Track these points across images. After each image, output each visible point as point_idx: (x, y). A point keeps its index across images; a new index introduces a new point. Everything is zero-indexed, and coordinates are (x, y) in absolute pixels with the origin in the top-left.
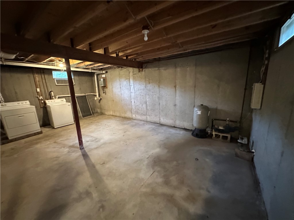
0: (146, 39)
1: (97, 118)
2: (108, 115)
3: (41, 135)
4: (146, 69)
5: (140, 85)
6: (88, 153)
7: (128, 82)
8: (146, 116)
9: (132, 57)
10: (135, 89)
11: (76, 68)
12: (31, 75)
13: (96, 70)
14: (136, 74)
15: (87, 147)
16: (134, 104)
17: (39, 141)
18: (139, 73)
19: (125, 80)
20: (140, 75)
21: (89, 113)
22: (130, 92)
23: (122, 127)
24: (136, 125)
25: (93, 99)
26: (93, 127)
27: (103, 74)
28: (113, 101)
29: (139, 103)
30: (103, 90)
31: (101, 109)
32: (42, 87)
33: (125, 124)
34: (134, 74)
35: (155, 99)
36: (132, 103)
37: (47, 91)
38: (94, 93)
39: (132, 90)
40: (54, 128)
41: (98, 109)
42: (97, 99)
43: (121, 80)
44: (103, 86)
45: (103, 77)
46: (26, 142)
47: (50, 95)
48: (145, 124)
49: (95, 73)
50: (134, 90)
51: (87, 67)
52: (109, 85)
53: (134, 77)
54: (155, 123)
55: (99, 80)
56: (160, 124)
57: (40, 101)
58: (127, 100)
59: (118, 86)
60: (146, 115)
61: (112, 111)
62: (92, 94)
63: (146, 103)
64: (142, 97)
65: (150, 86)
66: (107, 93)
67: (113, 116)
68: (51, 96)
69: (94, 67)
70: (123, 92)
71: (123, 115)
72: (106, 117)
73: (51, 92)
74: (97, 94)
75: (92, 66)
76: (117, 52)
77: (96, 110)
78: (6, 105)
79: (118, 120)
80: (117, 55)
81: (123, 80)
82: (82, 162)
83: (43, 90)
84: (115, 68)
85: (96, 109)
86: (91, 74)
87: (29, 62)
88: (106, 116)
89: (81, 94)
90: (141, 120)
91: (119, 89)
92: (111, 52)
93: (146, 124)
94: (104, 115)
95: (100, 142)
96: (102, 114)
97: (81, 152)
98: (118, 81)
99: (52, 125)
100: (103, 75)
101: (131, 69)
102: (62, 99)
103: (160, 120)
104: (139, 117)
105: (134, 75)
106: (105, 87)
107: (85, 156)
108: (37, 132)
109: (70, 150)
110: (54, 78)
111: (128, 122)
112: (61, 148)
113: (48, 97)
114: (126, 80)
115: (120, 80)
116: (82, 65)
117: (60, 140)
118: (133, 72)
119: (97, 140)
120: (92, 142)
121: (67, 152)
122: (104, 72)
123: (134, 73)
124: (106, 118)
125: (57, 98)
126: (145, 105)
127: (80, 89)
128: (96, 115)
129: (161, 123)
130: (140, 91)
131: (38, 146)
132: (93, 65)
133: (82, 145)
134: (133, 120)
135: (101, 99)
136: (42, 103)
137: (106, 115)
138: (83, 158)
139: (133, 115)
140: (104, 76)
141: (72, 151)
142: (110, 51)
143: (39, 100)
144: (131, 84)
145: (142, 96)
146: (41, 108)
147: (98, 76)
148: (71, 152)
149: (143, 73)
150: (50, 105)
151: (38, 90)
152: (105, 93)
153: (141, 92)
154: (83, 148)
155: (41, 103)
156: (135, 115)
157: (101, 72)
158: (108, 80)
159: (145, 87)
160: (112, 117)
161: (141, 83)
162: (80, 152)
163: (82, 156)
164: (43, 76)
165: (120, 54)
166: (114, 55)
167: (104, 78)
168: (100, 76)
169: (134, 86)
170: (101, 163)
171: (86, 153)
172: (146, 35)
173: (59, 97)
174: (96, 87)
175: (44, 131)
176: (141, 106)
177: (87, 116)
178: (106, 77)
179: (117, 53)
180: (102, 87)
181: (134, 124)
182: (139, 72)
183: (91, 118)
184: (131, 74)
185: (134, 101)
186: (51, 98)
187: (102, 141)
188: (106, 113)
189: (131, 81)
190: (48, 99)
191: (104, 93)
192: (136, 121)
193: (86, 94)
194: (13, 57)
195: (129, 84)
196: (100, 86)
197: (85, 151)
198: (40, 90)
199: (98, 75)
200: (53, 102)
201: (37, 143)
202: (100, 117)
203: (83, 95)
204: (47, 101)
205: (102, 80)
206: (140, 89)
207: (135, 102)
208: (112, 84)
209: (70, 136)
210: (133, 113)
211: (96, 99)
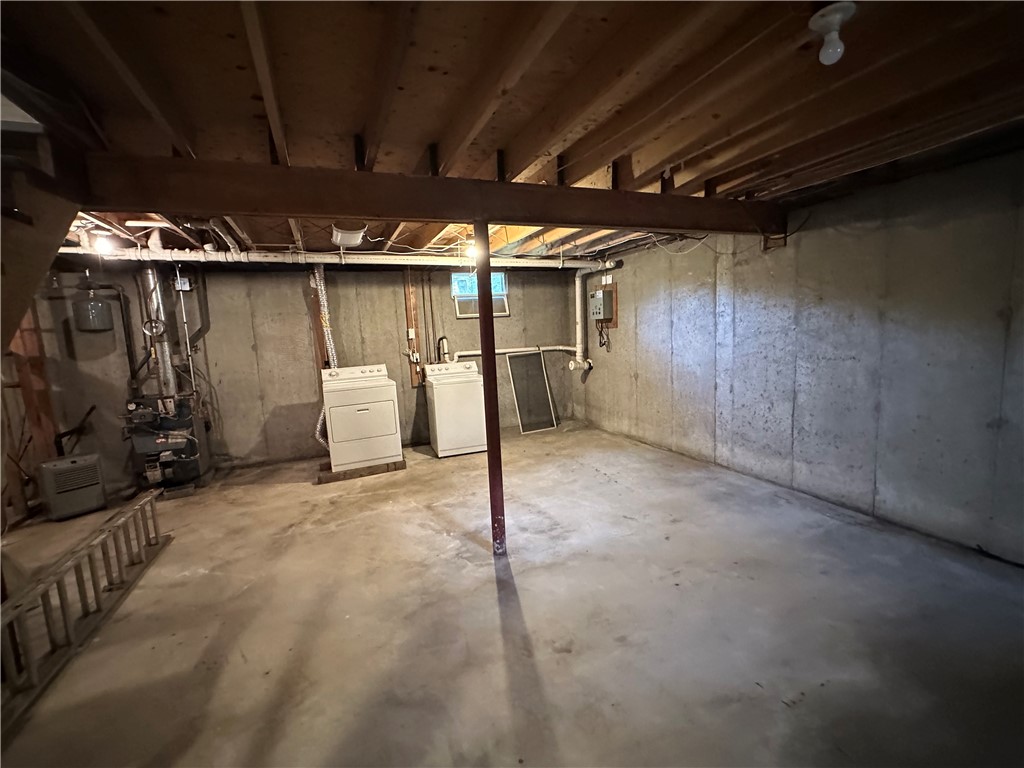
0: (832, 52)
1: (571, 440)
2: (613, 434)
3: (400, 474)
4: (803, 233)
5: (764, 312)
6: (517, 581)
7: (709, 299)
8: (788, 461)
9: (739, 185)
10: (739, 330)
11: (518, 257)
12: (400, 290)
13: (582, 258)
14: (747, 262)
15: (517, 550)
16: (730, 397)
17: (393, 491)
18: (767, 257)
19: (696, 291)
20: (770, 264)
21: (545, 418)
22: (712, 341)
23: (661, 494)
24: (729, 495)
25: (564, 369)
26: (549, 474)
27: (606, 271)
28: (636, 377)
29: (757, 396)
30: (601, 334)
31: (587, 404)
32: (422, 325)
33: (675, 483)
34: (738, 263)
35: (850, 380)
36: (720, 390)
37: (431, 338)
38: (569, 345)
39: (725, 336)
40: (437, 457)
41: (578, 404)
42: (575, 369)
43: (674, 291)
44: (601, 317)
45: (604, 283)
46: (365, 489)
47: (439, 349)
48: (782, 502)
49: (577, 269)
50: (734, 335)
51: (550, 253)
52: (625, 316)
53: (735, 275)
54: (843, 505)
55: (589, 296)
56: (873, 515)
57: (413, 365)
58: (696, 377)
59: (662, 319)
60: (792, 452)
61: (630, 418)
62: (561, 348)
63: (795, 398)
64: (774, 366)
65: (818, 318)
66: (615, 347)
67: (628, 437)
68: (442, 352)
69: (577, 247)
70: (678, 342)
71: (673, 441)
72: (604, 439)
73: (441, 339)
74: (579, 349)
75: (567, 246)
76: (668, 168)
77: (569, 411)
78: (337, 374)
79: (648, 461)
80: (667, 184)
81: (684, 291)
82: (492, 613)
83: (422, 332)
84: (654, 244)
85: (570, 405)
86: (564, 277)
87: (394, 250)
88: (605, 435)
89: (526, 347)
90: (757, 477)
91: (664, 332)
92: (640, 177)
93: (788, 502)
94: (597, 431)
95: (567, 542)
96: (590, 425)
97: (493, 567)
98: (662, 295)
99: (434, 447)
100: (604, 278)
101: (725, 242)
102: (468, 364)
103: (875, 491)
104: (753, 462)
105: (739, 268)
106: (608, 321)
107: (505, 586)
108: (394, 463)
109: (464, 549)
110: (453, 294)
111: (695, 474)
112: (439, 532)
113: (433, 356)
114: (700, 293)
115: (670, 295)
116: (536, 246)
117: (444, 501)
118: (734, 254)
119: (554, 533)
120: (537, 536)
121: (454, 553)
122: (609, 265)
123: (739, 257)
124: (604, 442)
125: (456, 358)
126: (788, 406)
127: (524, 330)
128: (567, 425)
129: (881, 512)
130: (763, 339)
131: (388, 508)
132: (573, 243)
133: (502, 542)
134: (718, 469)
135: (591, 368)
136: (417, 373)
137: (606, 431)
138: (496, 595)
139: (719, 445)
140: (607, 280)
141: (468, 555)
142: (637, 174)
143: (411, 362)
144: (722, 308)
145: (775, 361)
146: (413, 387)
147: (589, 282)
148: (466, 558)
149: (789, 251)
150: (434, 383)
151: (412, 335)
152: (608, 346)
153: (766, 346)
154: (504, 554)
155: (414, 373)
156: (732, 450)
157: (600, 266)
158: (623, 294)
159: (796, 317)
160: (626, 442)
161: (771, 302)
162: (490, 564)
163: (494, 586)
164: (426, 290)
165: (679, 180)
166: (654, 188)
167: (608, 289)
168: (595, 280)
169: (734, 320)
170: (557, 645)
171: (512, 577)
172: (835, 35)
173: (459, 357)
174: (575, 323)
175: (409, 463)
176: (763, 406)
177: (538, 426)
178: (614, 284)
179: (666, 176)
180: (598, 321)
181: (723, 489)
182: (766, 248)
183: (549, 439)
184: (725, 262)
185: (732, 386)
186: (439, 360)
187: (574, 541)
188: (607, 424)
189: (724, 294)
190: (433, 360)
191: (602, 345)
192: (731, 478)
193: (542, 349)
194: (357, 239)
195: (709, 309)
196: (593, 318)
197: (507, 566)
198: (417, 335)
199: (586, 278)
200: (444, 371)
201: (387, 498)
202: (582, 435)
203: (532, 350)
204: (428, 368)
205: (600, 294)
206: (763, 331)
207: (736, 390)
208: (636, 309)
209: (474, 494)
210: (718, 439)
211: (572, 365)
